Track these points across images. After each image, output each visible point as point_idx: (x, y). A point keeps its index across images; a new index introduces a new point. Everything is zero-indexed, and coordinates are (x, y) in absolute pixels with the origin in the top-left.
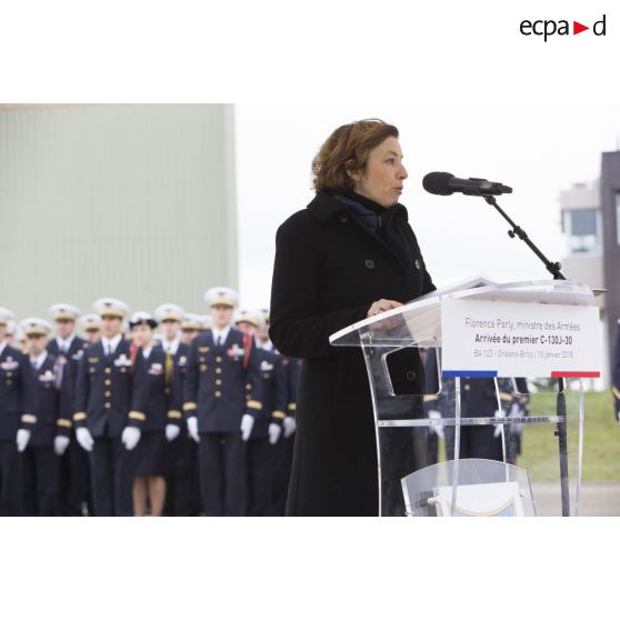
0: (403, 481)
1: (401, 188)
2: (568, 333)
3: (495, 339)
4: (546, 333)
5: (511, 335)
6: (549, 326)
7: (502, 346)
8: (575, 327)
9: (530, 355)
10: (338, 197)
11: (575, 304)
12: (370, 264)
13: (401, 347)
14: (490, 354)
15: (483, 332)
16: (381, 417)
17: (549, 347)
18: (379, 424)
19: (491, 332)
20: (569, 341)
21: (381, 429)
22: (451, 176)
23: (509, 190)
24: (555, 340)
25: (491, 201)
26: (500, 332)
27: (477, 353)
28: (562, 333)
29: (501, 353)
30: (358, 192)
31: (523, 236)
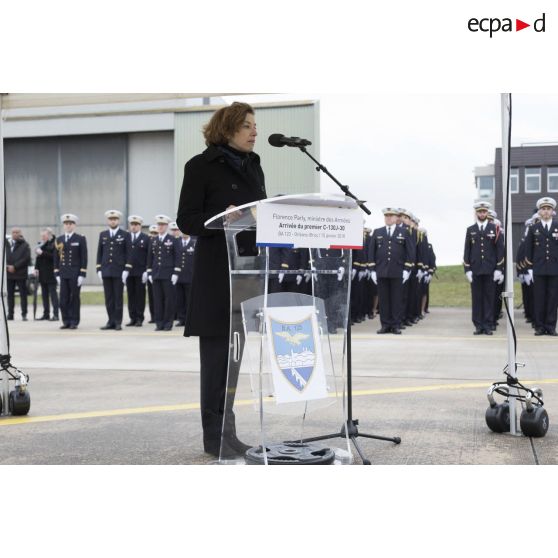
0: (242, 304)
1: (253, 141)
2: (342, 224)
3: (292, 226)
4: (328, 224)
5: (303, 223)
6: (329, 220)
7: (297, 230)
8: (348, 221)
9: (316, 236)
10: (219, 148)
11: (349, 208)
12: (234, 186)
13: (241, 230)
14: (289, 234)
15: (284, 222)
16: (233, 269)
17: (329, 232)
18: (231, 272)
19: (290, 222)
20: (342, 228)
21: (233, 275)
22: (282, 136)
23: (309, 143)
24: (333, 228)
25: (304, 150)
26: (296, 222)
27: (281, 234)
28: (339, 224)
29: (297, 234)
30: (230, 145)
31: (325, 170)
